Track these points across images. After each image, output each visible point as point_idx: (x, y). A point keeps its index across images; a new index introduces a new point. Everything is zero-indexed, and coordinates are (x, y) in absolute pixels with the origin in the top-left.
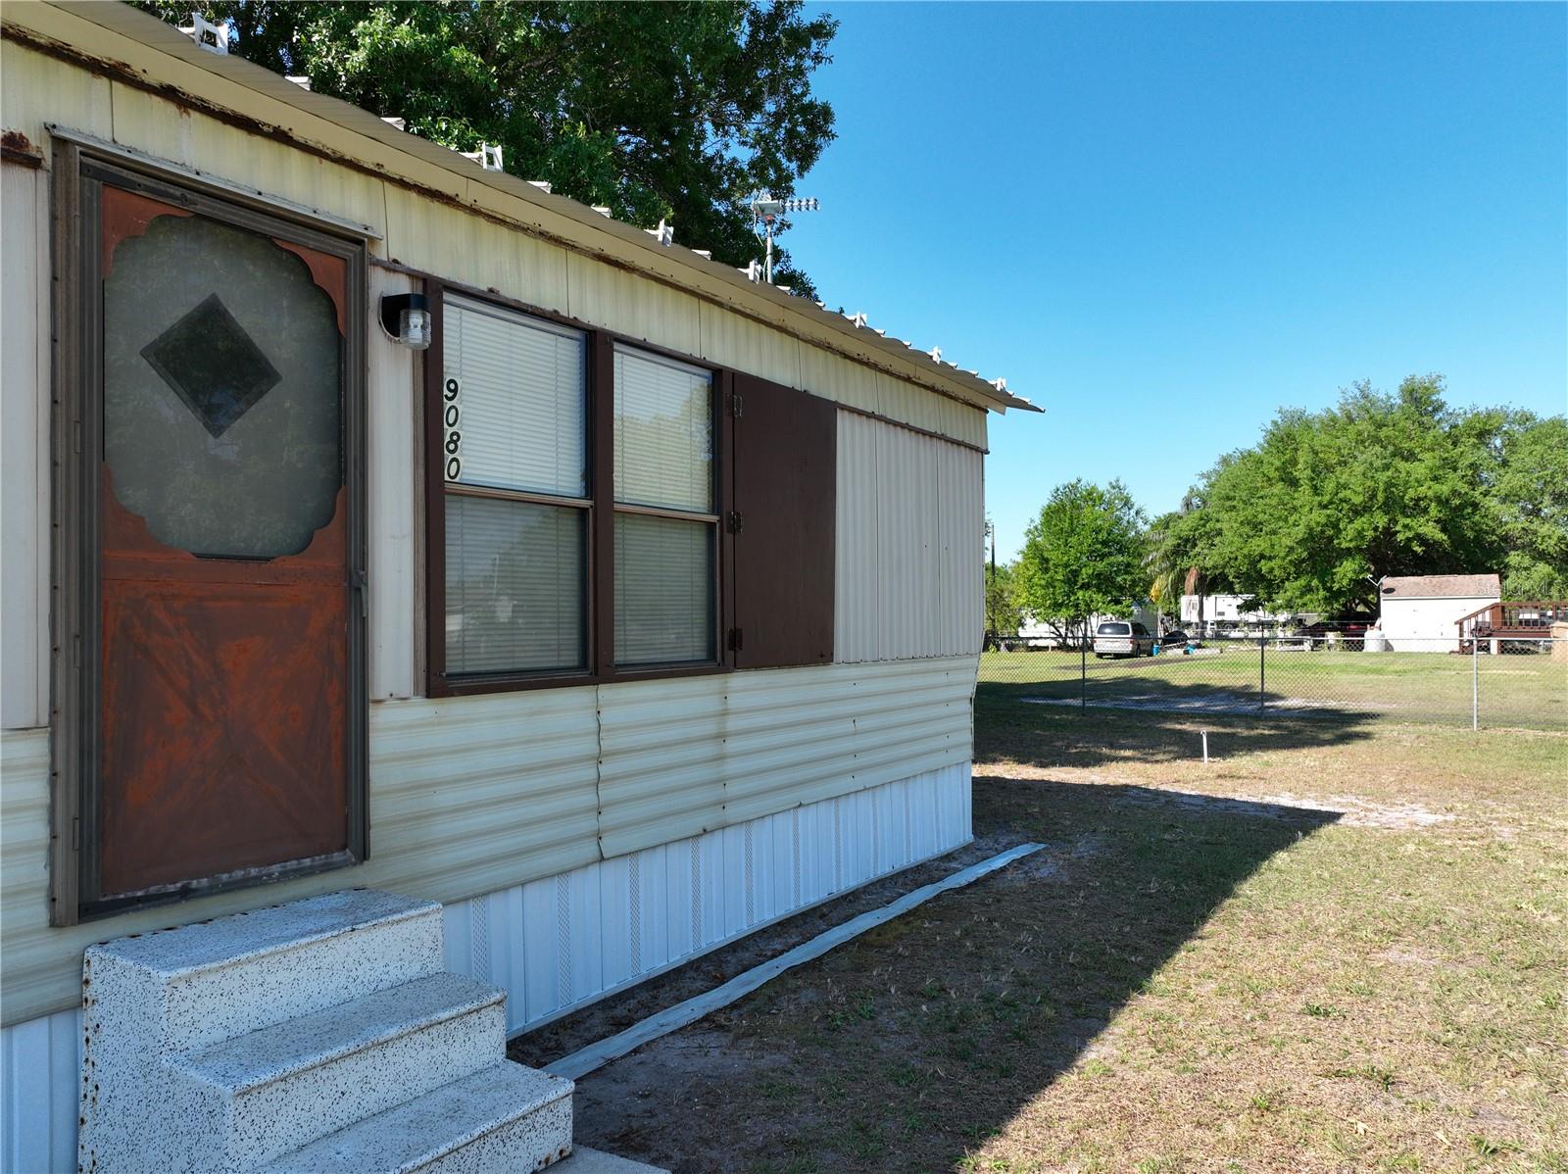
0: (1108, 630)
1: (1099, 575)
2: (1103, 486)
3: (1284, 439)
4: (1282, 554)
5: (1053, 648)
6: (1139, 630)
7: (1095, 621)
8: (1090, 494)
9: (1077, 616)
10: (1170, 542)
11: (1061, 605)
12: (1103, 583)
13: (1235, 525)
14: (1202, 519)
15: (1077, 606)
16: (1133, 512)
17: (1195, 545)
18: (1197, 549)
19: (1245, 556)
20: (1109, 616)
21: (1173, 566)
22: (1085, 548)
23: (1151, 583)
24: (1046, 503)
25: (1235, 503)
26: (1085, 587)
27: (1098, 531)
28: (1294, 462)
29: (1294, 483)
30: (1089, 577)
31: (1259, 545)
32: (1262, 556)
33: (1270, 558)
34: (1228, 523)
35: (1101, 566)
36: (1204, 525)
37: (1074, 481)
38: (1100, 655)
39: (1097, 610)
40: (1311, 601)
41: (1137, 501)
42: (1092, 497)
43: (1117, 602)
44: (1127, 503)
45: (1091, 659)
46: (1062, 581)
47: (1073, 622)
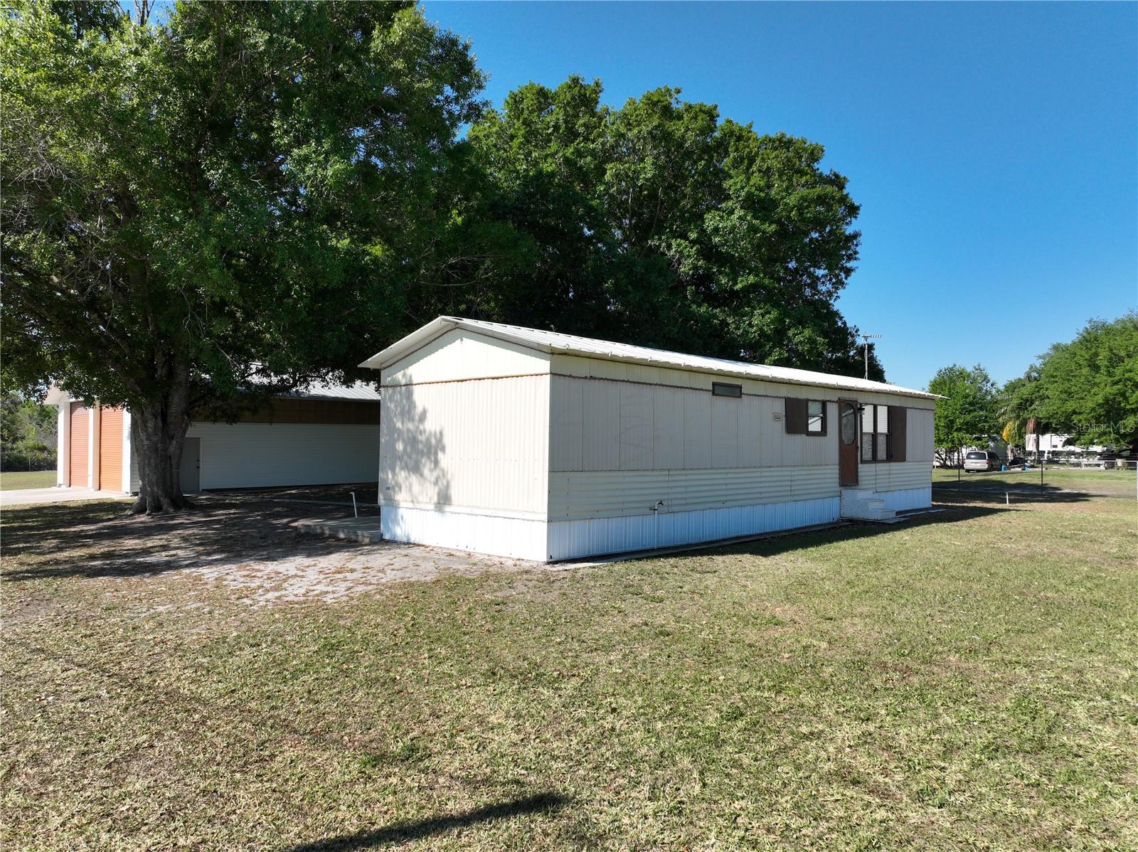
0: (973, 456)
1: (967, 423)
2: (969, 369)
3: (1090, 340)
4: (1088, 411)
5: (937, 467)
6: (992, 456)
7: (965, 451)
8: (961, 373)
9: (953, 447)
10: (1015, 402)
11: (943, 441)
12: (971, 427)
13: (1057, 393)
14: (1037, 387)
15: (953, 441)
16: (989, 385)
17: (1032, 404)
18: (1033, 407)
19: (1063, 412)
20: (974, 447)
21: (1018, 417)
22: (958, 407)
23: (1002, 427)
24: (932, 379)
25: (1057, 379)
26: (959, 430)
27: (967, 396)
28: (1096, 354)
29: (1096, 368)
30: (961, 424)
31: (1071, 405)
32: (1074, 412)
33: (1080, 413)
34: (1053, 391)
35: (968, 417)
36: (1038, 392)
37: (951, 366)
38: (968, 471)
39: (966, 444)
40: (1106, 440)
41: (992, 378)
42: (962, 375)
43: (979, 439)
44: (986, 379)
45: (962, 472)
46: (944, 426)
47: (950, 451)
